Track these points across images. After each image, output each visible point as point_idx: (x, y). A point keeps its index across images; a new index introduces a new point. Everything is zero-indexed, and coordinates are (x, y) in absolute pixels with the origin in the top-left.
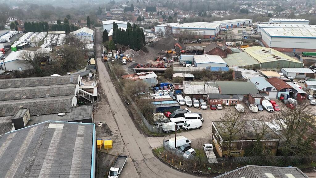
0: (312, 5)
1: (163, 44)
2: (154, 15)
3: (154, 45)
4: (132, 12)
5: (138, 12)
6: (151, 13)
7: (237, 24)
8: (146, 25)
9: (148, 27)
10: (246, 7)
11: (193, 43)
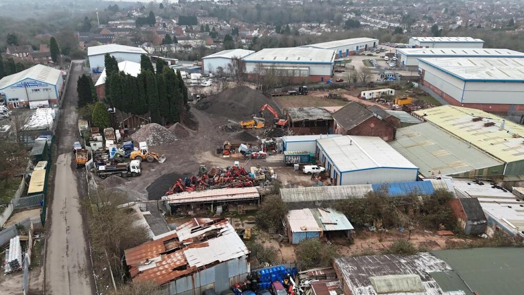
0: (456, 13)
1: (230, 101)
2: (195, 32)
3: (207, 103)
4: (151, 26)
5: (164, 26)
6: (189, 27)
7: (355, 49)
8: (181, 52)
9: (186, 56)
10: (353, 16)
11: (291, 94)
